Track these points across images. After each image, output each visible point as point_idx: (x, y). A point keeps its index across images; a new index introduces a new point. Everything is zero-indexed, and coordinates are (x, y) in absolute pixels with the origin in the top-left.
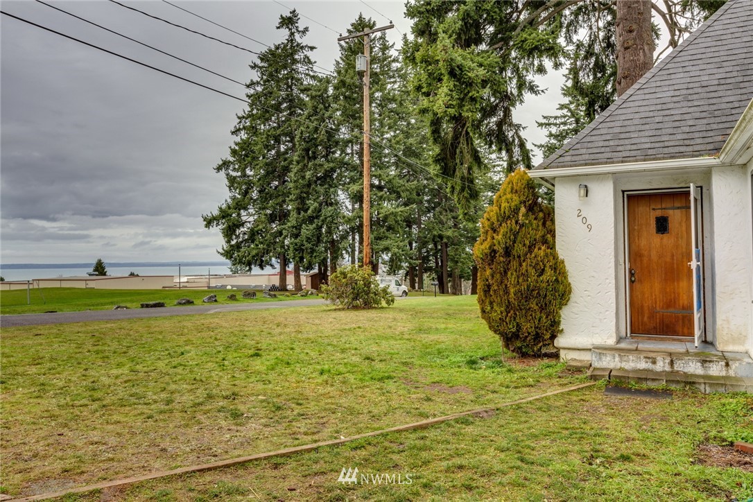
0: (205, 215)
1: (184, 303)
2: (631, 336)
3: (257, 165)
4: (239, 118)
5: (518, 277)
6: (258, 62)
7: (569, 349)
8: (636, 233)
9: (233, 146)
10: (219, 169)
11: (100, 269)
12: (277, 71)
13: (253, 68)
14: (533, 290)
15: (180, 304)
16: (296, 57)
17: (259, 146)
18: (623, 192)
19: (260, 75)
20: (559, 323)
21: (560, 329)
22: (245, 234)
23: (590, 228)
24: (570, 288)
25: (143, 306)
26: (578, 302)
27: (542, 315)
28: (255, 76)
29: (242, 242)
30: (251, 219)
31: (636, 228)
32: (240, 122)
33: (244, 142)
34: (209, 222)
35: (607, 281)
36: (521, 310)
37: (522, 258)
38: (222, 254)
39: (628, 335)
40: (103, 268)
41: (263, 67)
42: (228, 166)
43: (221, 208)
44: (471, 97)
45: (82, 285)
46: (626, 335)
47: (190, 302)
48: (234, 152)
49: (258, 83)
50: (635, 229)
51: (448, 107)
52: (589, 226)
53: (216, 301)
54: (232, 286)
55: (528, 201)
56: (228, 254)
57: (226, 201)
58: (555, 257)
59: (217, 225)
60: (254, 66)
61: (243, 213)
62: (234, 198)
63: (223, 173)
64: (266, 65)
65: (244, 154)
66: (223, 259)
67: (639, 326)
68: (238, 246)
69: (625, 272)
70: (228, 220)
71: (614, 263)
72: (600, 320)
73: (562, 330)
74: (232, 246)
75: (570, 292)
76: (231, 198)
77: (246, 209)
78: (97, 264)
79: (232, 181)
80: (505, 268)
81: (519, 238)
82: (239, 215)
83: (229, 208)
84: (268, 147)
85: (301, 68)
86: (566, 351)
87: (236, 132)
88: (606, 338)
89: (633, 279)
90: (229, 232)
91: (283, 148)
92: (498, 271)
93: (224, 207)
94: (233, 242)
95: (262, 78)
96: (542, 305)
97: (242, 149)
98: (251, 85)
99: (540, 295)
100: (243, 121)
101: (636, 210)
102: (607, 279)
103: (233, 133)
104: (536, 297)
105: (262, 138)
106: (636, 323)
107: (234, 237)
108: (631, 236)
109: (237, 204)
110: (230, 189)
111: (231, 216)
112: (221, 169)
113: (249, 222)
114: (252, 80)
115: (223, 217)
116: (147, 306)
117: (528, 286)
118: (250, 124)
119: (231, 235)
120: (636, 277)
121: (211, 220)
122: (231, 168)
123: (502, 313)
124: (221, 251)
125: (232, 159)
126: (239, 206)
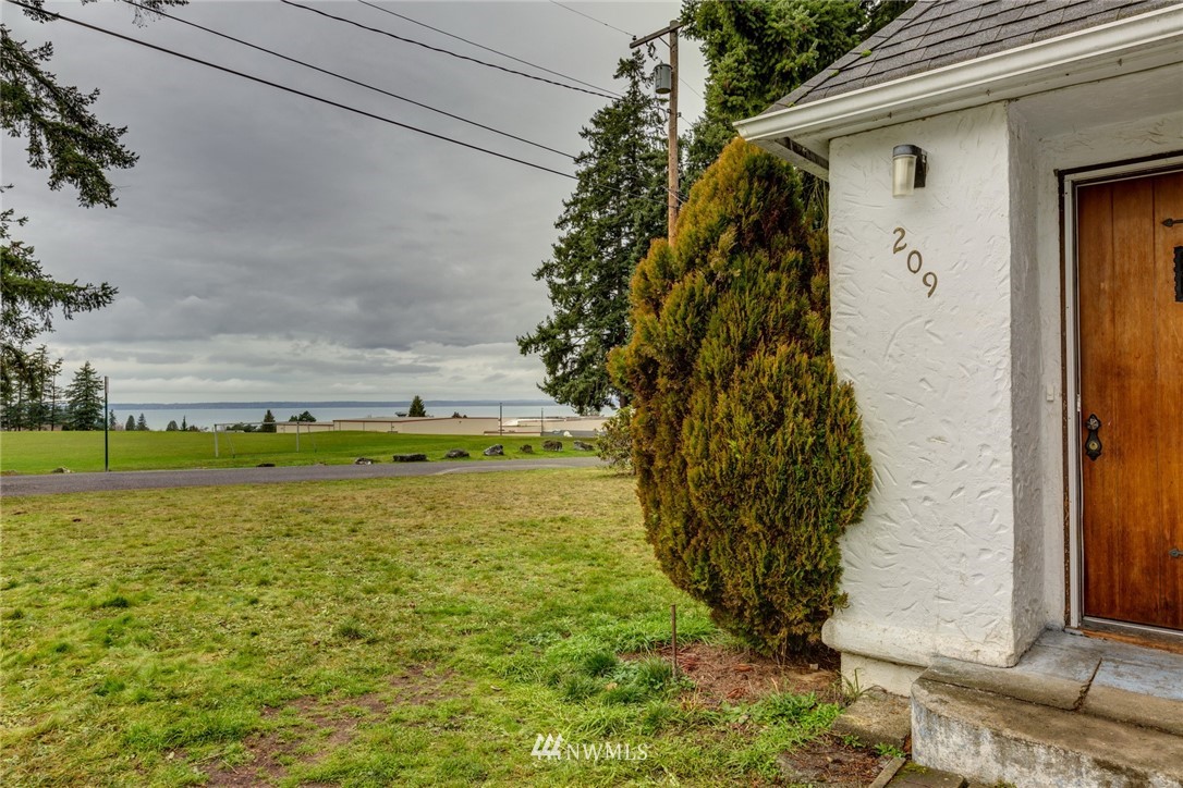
0: (520, 337)
1: (455, 456)
2: (1083, 626)
3: (587, 267)
4: (566, 205)
5: (708, 437)
6: (592, 127)
7: (866, 657)
8: (1105, 304)
9: (558, 244)
10: (539, 275)
11: (417, 409)
12: (616, 138)
13: (583, 135)
14: (744, 477)
15: (449, 457)
16: (641, 115)
17: (587, 241)
18: (1061, 174)
19: (593, 145)
20: (834, 574)
21: (840, 593)
22: (574, 362)
23: (931, 284)
24: (868, 474)
25: (396, 459)
26: (893, 514)
27: (777, 550)
28: (587, 146)
29: (570, 373)
30: (582, 342)
31: (1105, 285)
32: (568, 211)
33: (572, 237)
34: (526, 346)
35: (987, 453)
36: (721, 531)
37: (719, 382)
38: (543, 389)
39: (1074, 622)
40: (422, 407)
41: (598, 133)
42: (552, 271)
43: (540, 327)
44: (781, 71)
45: (385, 428)
46: (1068, 621)
47: (463, 455)
48: (559, 251)
49: (590, 156)
50: (1100, 292)
51: (730, 95)
52: (930, 280)
53: (501, 454)
54: (571, 432)
55: (749, 214)
56: (551, 389)
57: (548, 317)
58: (825, 377)
59: (537, 349)
60: (585, 134)
61: (572, 333)
62: (559, 313)
63: (544, 281)
64: (602, 131)
65: (572, 254)
66: (548, 397)
67: (1112, 595)
68: (565, 378)
69: (1065, 423)
70: (549, 343)
71: (1008, 394)
72: (962, 577)
73: (845, 596)
74: (556, 378)
75: (866, 485)
76: (556, 313)
77: (575, 327)
78: (414, 402)
79: (556, 290)
80: (678, 410)
81: (712, 325)
82: (568, 337)
83: (552, 326)
84: (603, 244)
85: (648, 130)
86: (858, 663)
87: (561, 224)
88: (981, 638)
89: (1094, 446)
90: (552, 361)
91: (624, 242)
92: (663, 417)
93: (545, 325)
94: (559, 373)
95: (596, 149)
96: (773, 521)
97: (569, 246)
98: (582, 159)
99: (766, 492)
100: (571, 210)
101: (1107, 229)
102: (984, 446)
103: (557, 226)
104: (756, 497)
105: (592, 230)
106: (1104, 586)
107: (560, 366)
108: (1088, 311)
109: (562, 321)
110: (554, 302)
111: (554, 337)
112: (543, 275)
113: (580, 346)
114: (582, 153)
115: (544, 340)
116: (402, 459)
117: (732, 464)
118: (578, 211)
119: (556, 363)
120: (1104, 440)
121: (527, 344)
122: (555, 274)
123: (676, 534)
124: (543, 386)
125: (555, 261)
126: (565, 324)
